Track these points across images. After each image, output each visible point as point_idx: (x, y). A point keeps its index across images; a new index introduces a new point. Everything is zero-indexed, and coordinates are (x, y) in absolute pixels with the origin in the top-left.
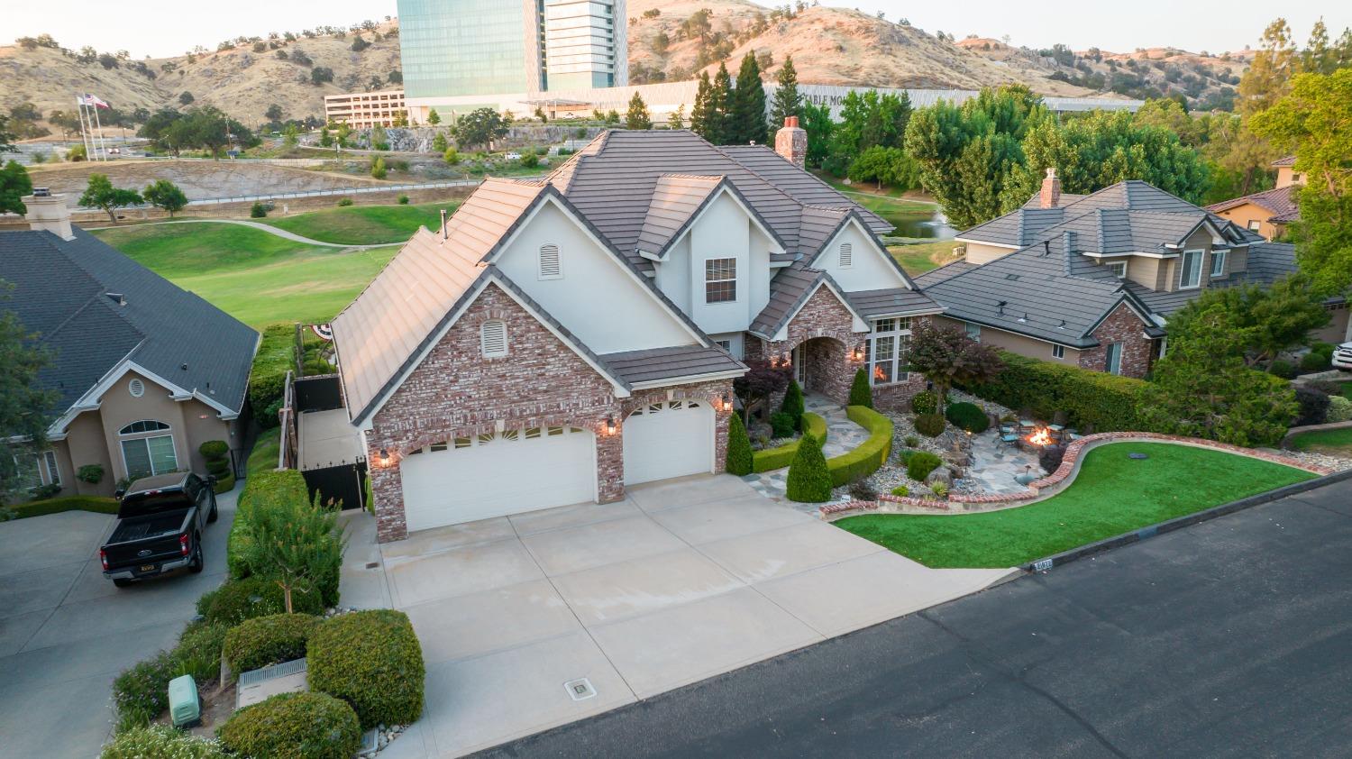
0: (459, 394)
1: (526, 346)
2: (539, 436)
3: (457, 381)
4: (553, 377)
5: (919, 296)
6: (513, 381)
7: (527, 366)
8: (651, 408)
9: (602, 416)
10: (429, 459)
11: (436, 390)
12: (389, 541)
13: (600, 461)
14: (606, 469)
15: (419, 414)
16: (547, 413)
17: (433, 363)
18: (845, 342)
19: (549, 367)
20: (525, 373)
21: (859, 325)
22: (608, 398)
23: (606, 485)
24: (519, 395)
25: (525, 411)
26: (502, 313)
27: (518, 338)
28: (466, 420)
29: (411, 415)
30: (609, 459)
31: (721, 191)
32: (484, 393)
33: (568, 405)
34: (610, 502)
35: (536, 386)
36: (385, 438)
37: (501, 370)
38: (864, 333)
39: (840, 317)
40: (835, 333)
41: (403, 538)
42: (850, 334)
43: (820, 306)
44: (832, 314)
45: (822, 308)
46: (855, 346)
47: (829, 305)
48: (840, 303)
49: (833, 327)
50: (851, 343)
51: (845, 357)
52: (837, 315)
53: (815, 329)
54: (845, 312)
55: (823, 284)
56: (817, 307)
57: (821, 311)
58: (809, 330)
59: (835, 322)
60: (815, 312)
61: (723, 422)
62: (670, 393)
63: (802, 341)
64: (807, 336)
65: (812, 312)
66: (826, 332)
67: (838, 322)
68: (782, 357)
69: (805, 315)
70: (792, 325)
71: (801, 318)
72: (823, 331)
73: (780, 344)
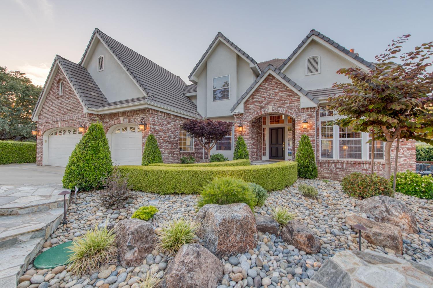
22: (86, 114)
24: (64, 111)
29: (44, 117)
31: (217, 41)
38: (311, 108)
39: (288, 98)
40: (285, 109)
41: (41, 165)
42: (299, 110)
43: (270, 91)
44: (281, 96)
45: (272, 92)
46: (303, 120)
47: (278, 90)
48: (288, 87)
49: (282, 106)
50: (299, 117)
51: (295, 128)
52: (285, 96)
53: (267, 107)
54: (293, 94)
55: (270, 75)
56: (268, 91)
57: (272, 94)
58: (262, 108)
59: (283, 102)
60: (266, 95)
61: (145, 140)
62: (121, 119)
63: (257, 115)
64: (261, 112)
65: (264, 95)
66: (276, 109)
67: (286, 101)
68: (241, 125)
69: (259, 98)
70: (249, 104)
71: (255, 100)
72: (273, 109)
73: (241, 117)
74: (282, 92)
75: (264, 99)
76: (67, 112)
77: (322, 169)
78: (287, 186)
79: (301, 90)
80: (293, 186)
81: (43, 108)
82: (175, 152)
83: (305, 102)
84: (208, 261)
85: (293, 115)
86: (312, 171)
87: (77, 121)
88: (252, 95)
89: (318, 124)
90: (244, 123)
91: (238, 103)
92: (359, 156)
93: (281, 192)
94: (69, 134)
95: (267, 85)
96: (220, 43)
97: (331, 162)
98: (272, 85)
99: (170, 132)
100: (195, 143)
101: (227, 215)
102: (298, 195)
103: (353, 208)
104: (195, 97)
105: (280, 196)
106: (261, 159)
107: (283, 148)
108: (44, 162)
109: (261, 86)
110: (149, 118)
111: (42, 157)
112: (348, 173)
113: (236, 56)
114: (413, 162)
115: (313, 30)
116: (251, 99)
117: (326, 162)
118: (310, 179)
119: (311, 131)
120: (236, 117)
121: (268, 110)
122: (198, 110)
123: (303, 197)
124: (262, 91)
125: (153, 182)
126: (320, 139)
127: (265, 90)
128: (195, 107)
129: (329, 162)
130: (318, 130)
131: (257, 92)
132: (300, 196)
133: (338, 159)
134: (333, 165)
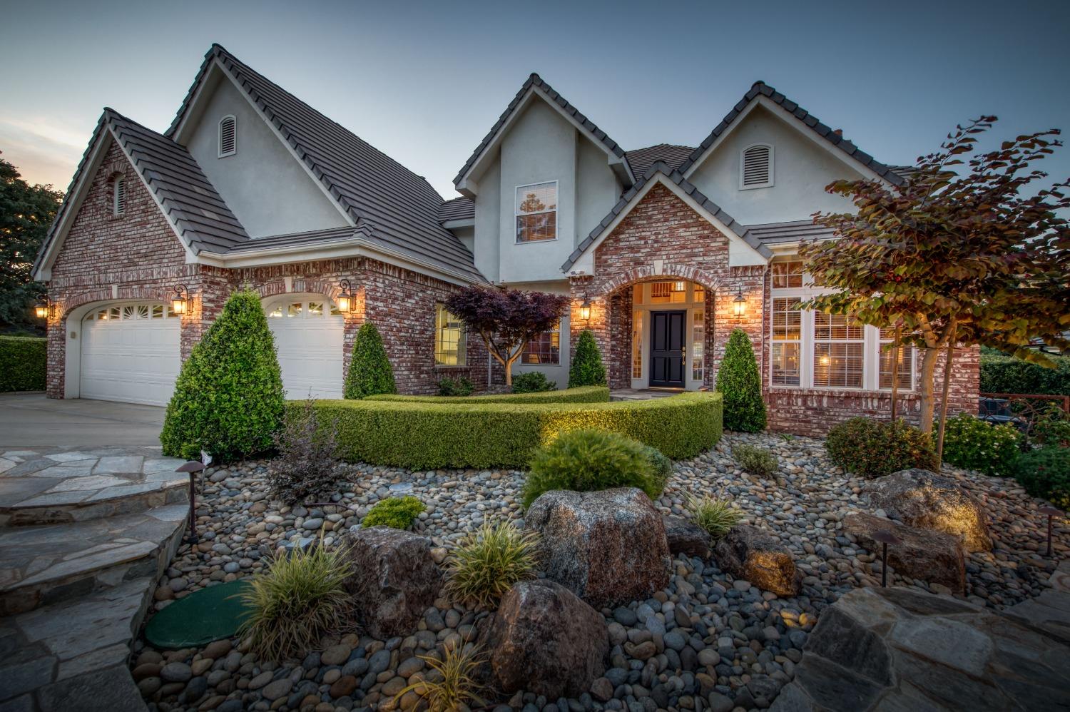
0: (94, 254)
1: (135, 201)
3: (94, 240)
6: (125, 242)
11: (82, 249)
12: (51, 397)
15: (73, 272)
17: (82, 221)
18: (714, 285)
20: (133, 233)
21: (741, 256)
22: (191, 267)
24: (128, 258)
25: (130, 277)
27: (130, 193)
28: (95, 283)
29: (69, 272)
31: (529, 94)
32: (107, 254)
33: (159, 273)
35: (139, 248)
36: (56, 294)
37: (118, 229)
38: (753, 268)
39: (701, 241)
40: (692, 269)
41: (62, 398)
42: (725, 272)
43: (659, 224)
44: (684, 237)
45: (662, 228)
46: (735, 295)
47: (676, 222)
48: (700, 216)
49: (686, 260)
50: (726, 289)
51: (716, 313)
52: (694, 237)
53: (650, 262)
54: (712, 232)
55: (658, 185)
56: (654, 225)
57: (662, 232)
58: (638, 263)
59: (690, 251)
60: (649, 233)
61: (352, 336)
62: (288, 282)
63: (626, 281)
64: (636, 273)
65: (643, 234)
66: (671, 267)
67: (696, 250)
68: (587, 303)
69: (631, 239)
70: (606, 254)
71: (621, 244)
72: (665, 267)
73: (586, 283)
74: (687, 226)
75: (643, 242)
76: (137, 260)
77: (773, 411)
78: (705, 450)
79: (731, 224)
80: (716, 449)
81: (65, 248)
82: (423, 366)
83: (741, 253)
84: (579, 618)
85: (712, 283)
86: (756, 414)
87: (167, 284)
88: (616, 233)
89: (767, 305)
90: (593, 298)
91: (580, 251)
92: (857, 381)
93: (692, 464)
94: (139, 317)
95: (650, 209)
96: (536, 100)
97: (795, 393)
98: (662, 209)
99: (412, 318)
100: (469, 344)
101: (605, 515)
102: (731, 470)
103: (854, 497)
104: (470, 231)
105: (691, 473)
106: (629, 386)
107: (682, 359)
108: (70, 389)
109: (637, 212)
110: (364, 281)
111: (62, 377)
112: (832, 420)
113: (573, 135)
114: (974, 396)
115: (759, 83)
116: (611, 241)
117: (784, 394)
118: (750, 432)
119: (753, 321)
120: (574, 284)
121: (652, 270)
122: (477, 264)
123: (744, 475)
124: (638, 222)
125: (395, 439)
126: (771, 341)
127: (645, 222)
128: (471, 256)
129: (789, 395)
130: (766, 319)
131: (627, 224)
132: (737, 472)
133: (812, 386)
134: (800, 401)
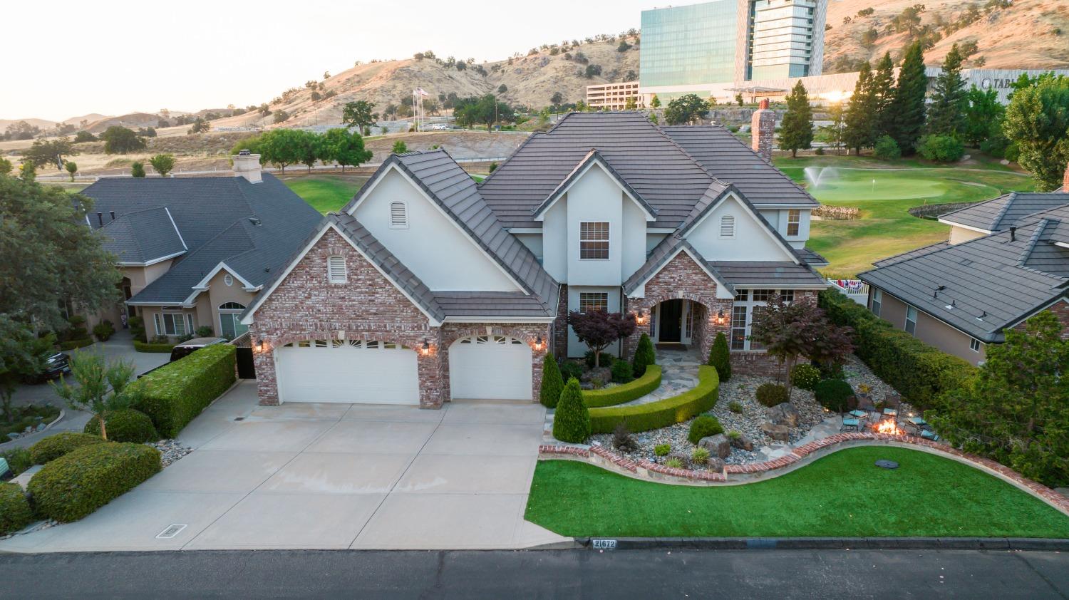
0: (312, 308)
1: (360, 277)
2: (377, 347)
3: (310, 298)
4: (381, 304)
5: (804, 270)
6: (351, 303)
7: (361, 293)
8: (478, 339)
9: (420, 339)
10: (297, 353)
11: (295, 303)
12: (266, 405)
13: (421, 375)
14: (425, 382)
15: (284, 318)
16: (377, 331)
17: (293, 283)
18: (708, 306)
19: (378, 295)
20: (360, 298)
21: (722, 292)
22: (425, 326)
23: (425, 394)
24: (355, 314)
25: (360, 326)
26: (341, 251)
27: (353, 271)
28: (317, 328)
29: (279, 318)
30: (427, 374)
32: (329, 309)
33: (393, 327)
34: (428, 408)
35: (368, 308)
36: (262, 332)
37: (342, 293)
38: (727, 299)
39: (702, 283)
40: (698, 297)
41: (279, 405)
42: (714, 300)
44: (694, 279)
45: (683, 273)
46: (719, 312)
47: (690, 271)
48: (703, 270)
49: (695, 292)
50: (714, 308)
52: (699, 280)
53: (676, 291)
54: (709, 279)
55: (683, 251)
56: (679, 271)
57: (683, 276)
58: (669, 291)
59: (697, 287)
60: (676, 276)
61: (538, 360)
63: (662, 300)
64: (668, 297)
66: (687, 295)
67: (700, 287)
68: (641, 313)
69: (666, 278)
70: (652, 287)
71: (660, 280)
72: (684, 294)
74: (696, 274)
75: (672, 280)
76: (366, 316)
79: (718, 278)
90: (643, 309)
91: (637, 284)
94: (351, 347)
96: (594, 166)
97: (742, 354)
103: (764, 416)
104: (539, 237)
107: (679, 325)
108: (282, 397)
109: (670, 263)
110: (546, 332)
113: (620, 194)
117: (737, 355)
119: (726, 324)
121: (677, 295)
126: (732, 329)
133: (749, 350)
134: (743, 358)
